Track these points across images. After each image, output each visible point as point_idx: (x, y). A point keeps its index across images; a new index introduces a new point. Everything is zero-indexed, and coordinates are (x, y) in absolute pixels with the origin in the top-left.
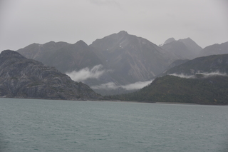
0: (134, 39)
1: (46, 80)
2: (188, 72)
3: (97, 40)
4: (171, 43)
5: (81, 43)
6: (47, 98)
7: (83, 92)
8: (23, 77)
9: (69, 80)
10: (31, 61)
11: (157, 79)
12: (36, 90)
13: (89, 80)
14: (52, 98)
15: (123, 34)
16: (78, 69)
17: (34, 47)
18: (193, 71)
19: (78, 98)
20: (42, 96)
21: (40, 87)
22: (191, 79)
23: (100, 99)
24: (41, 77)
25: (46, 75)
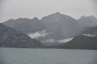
0: (63, 16)
1: (17, 38)
2: (92, 34)
3: (44, 17)
5: (36, 19)
6: (18, 47)
7: (37, 44)
8: (5, 36)
9: (29, 38)
10: (9, 28)
11: (75, 37)
12: (12, 43)
13: (39, 38)
14: (20, 47)
15: (58, 14)
16: (34, 32)
17: (11, 21)
18: (94, 33)
19: (34, 47)
20: (15, 46)
21: (14, 42)
22: (93, 37)
23: (46, 48)
24: (14, 36)
25: (17, 35)
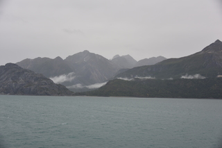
0: (93, 55)
1: (36, 83)
2: (129, 77)
4: (117, 58)
5: (59, 58)
6: (37, 95)
7: (61, 90)
8: (21, 81)
9: (52, 83)
10: (26, 71)
11: (110, 81)
12: (30, 89)
13: (65, 82)
14: (41, 95)
15: (86, 52)
16: (58, 75)
17: (27, 61)
18: (132, 76)
19: (59, 94)
20: (34, 93)
21: (32, 88)
22: (131, 81)
23: (73, 95)
24: (33, 81)
25: (37, 79)
